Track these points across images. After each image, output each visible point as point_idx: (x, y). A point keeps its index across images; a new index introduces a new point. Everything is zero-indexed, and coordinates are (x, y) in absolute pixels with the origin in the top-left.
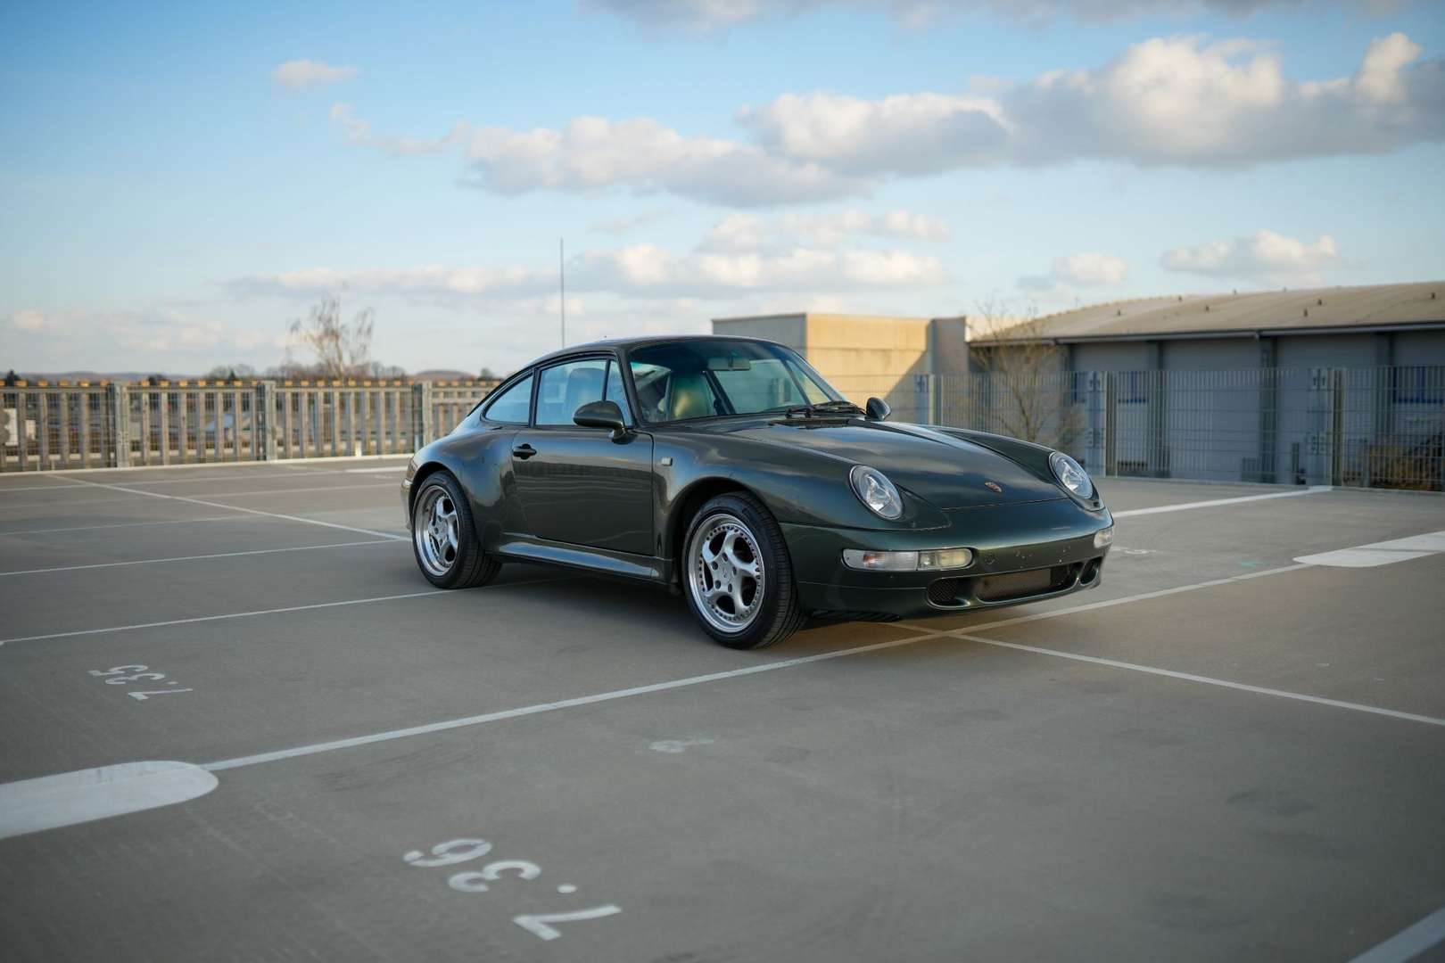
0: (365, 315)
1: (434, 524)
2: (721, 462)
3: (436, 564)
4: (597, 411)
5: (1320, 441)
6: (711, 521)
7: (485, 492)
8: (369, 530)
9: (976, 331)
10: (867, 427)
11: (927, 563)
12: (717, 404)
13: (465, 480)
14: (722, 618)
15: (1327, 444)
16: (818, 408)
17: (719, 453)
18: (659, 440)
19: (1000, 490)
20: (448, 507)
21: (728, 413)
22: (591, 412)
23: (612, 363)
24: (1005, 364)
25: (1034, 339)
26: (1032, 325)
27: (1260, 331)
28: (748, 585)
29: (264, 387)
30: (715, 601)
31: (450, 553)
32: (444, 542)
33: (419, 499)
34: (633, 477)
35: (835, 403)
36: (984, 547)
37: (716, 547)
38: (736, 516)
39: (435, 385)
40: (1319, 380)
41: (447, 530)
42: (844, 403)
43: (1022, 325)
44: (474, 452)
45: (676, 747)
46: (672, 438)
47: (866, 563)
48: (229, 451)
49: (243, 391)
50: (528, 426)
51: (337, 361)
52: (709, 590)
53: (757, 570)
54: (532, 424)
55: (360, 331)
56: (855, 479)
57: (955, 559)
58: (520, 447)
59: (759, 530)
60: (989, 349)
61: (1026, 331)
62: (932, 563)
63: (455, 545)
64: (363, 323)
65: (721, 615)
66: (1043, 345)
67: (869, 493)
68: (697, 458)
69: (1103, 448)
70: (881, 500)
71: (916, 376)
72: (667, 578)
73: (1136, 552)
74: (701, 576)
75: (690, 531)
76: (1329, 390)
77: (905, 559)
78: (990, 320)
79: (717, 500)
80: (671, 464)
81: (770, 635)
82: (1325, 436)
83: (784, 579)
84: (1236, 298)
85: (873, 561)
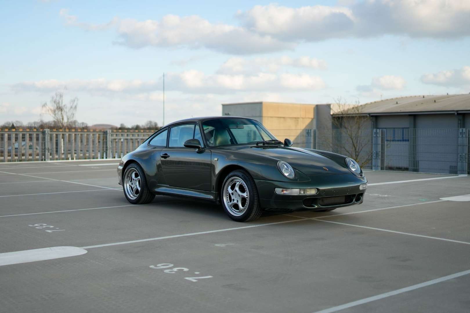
0: (74, 101)
1: (131, 181)
2: (235, 160)
3: (132, 196)
4: (192, 142)
5: (463, 157)
6: (231, 179)
7: (151, 171)
8: (100, 186)
9: (335, 110)
10: (284, 149)
11: (302, 193)
12: (231, 140)
13: (143, 165)
14: (234, 212)
15: (465, 158)
16: (267, 142)
17: (234, 157)
18: (214, 152)
19: (328, 170)
20: (136, 175)
21: (235, 143)
22: (190, 143)
23: (196, 125)
24: (346, 125)
25: (358, 114)
26: (357, 108)
27: (457, 111)
28: (244, 200)
29: (45, 131)
30: (232, 206)
31: (137, 192)
32: (135, 188)
33: (125, 173)
34: (205, 165)
35: (273, 140)
36: (322, 188)
37: (233, 188)
38: (241, 178)
39: (112, 132)
40: (462, 133)
41: (136, 183)
42: (277, 140)
43: (353, 108)
44: (147, 156)
45: (223, 245)
46: (216, 151)
47: (282, 193)
48: (31, 157)
49: (37, 133)
50: (166, 147)
51: (61, 120)
52: (230, 202)
53: (247, 195)
54: (167, 147)
55: (71, 107)
56: (279, 166)
57: (312, 192)
58: (164, 155)
59: (247, 182)
60: (339, 118)
61: (355, 111)
62: (304, 193)
63: (139, 189)
64: (73, 104)
65: (234, 211)
66: (362, 116)
67: (284, 170)
68: (226, 158)
69: (379, 159)
70: (288, 172)
71: (306, 130)
72: (216, 199)
73: (383, 196)
74: (228, 198)
75: (224, 182)
76: (466, 137)
77: (295, 191)
78: (340, 106)
79: (233, 172)
80: (218, 160)
81: (251, 217)
82: (465, 155)
83: (256, 198)
84: (448, 96)
85: (285, 192)
